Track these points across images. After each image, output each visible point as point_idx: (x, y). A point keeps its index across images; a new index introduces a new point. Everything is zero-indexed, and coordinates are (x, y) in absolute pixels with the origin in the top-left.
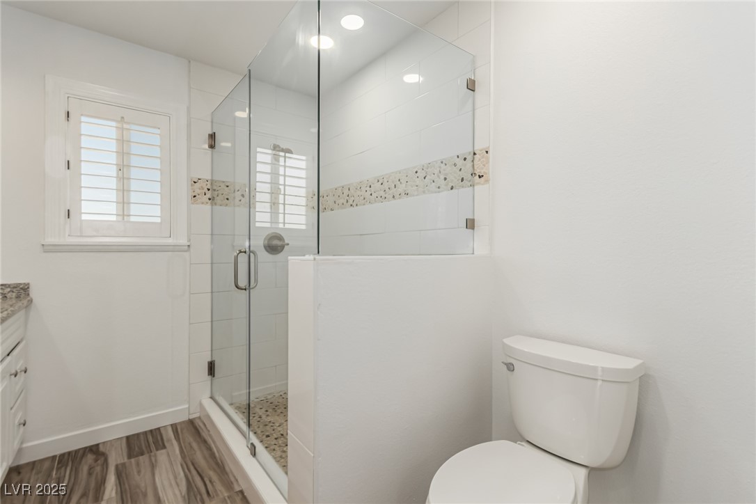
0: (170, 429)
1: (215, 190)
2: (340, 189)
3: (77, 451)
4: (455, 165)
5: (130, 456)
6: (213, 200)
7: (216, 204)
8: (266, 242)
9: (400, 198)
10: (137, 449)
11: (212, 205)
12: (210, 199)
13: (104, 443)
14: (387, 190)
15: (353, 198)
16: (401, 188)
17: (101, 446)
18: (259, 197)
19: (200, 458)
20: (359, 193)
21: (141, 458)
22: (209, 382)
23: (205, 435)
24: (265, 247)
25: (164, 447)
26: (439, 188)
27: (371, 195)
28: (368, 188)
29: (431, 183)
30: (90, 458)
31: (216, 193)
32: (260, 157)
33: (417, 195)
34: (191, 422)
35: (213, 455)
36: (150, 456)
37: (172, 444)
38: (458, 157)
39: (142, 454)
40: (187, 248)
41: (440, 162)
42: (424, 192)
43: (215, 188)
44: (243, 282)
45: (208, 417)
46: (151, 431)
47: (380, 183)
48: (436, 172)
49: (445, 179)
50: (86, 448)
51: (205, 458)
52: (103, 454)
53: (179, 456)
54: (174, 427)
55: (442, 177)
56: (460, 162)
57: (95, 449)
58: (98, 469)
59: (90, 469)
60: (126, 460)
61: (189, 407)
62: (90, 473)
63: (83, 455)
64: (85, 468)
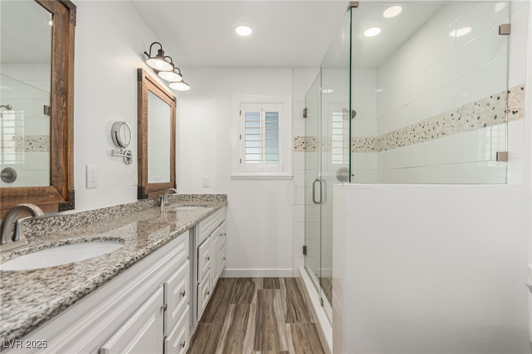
0: (283, 280)
1: (307, 143)
2: (391, 134)
3: (244, 278)
4: (488, 105)
5: (264, 288)
6: (306, 148)
7: (307, 151)
8: (338, 174)
9: (437, 138)
10: (267, 285)
11: (305, 152)
12: (304, 148)
13: (254, 278)
14: (427, 131)
15: (401, 140)
16: (439, 129)
17: (253, 279)
18: (334, 144)
19: (295, 298)
20: (405, 136)
21: (269, 290)
22: (304, 258)
23: (300, 287)
24: (337, 177)
25: (279, 288)
26: (472, 126)
27: (414, 136)
28: (412, 132)
29: (465, 123)
30: (248, 283)
31: (307, 144)
32: (334, 119)
33: (452, 134)
34: (294, 279)
35: (302, 299)
36: (273, 290)
37: (283, 288)
38: (491, 97)
39: (269, 288)
40: (292, 178)
41: (473, 103)
42: (459, 131)
43: (307, 141)
44: (318, 199)
45: (302, 278)
46: (275, 278)
47: (422, 126)
48: (470, 113)
49: (479, 118)
50: (247, 278)
51: (298, 299)
52: (254, 283)
53: (286, 294)
54: (285, 279)
55: (476, 117)
56: (493, 102)
57: (250, 280)
58: (251, 289)
59: (248, 288)
60: (262, 289)
61: (293, 270)
62: (248, 290)
63: (246, 281)
64: (246, 287)
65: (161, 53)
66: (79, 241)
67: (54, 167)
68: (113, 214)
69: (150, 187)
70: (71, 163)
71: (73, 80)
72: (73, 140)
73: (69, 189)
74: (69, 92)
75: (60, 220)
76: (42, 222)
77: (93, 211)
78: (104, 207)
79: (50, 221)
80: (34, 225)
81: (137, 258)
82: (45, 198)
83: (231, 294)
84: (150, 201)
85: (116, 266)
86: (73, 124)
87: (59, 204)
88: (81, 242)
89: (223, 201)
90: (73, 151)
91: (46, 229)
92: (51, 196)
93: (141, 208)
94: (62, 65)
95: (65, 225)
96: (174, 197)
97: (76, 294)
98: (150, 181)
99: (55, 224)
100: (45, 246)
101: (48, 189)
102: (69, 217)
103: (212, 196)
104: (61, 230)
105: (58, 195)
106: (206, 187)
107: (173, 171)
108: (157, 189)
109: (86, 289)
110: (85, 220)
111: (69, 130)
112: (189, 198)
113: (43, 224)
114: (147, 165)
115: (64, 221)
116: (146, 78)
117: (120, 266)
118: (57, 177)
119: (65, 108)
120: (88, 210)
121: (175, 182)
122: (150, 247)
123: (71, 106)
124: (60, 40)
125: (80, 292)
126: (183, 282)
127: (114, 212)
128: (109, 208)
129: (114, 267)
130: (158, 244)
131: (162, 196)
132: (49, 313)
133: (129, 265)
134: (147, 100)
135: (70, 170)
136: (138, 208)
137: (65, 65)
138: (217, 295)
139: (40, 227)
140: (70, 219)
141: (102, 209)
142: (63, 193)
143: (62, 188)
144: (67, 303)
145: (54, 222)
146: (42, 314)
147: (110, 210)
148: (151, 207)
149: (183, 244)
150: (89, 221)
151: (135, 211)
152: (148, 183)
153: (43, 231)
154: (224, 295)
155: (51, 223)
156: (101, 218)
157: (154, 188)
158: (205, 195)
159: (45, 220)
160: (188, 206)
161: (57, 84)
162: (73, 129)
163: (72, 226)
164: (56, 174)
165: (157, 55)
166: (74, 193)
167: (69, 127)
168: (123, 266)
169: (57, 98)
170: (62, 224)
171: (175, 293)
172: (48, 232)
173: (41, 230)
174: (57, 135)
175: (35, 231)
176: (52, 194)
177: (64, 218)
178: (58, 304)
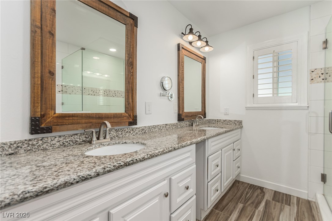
0: (295, 199)
1: (327, 73)
3: (256, 186)
5: (273, 200)
6: (326, 79)
7: (327, 81)
10: (277, 198)
12: (323, 79)
13: (266, 188)
17: (264, 189)
21: (277, 203)
22: (322, 185)
25: (290, 205)
30: (259, 191)
31: (328, 75)
34: (309, 202)
36: (282, 205)
37: (294, 206)
40: (307, 108)
45: (318, 203)
46: (286, 194)
50: (259, 187)
52: (264, 192)
53: (296, 214)
54: (298, 199)
57: (262, 189)
58: (260, 197)
59: (258, 195)
60: (271, 200)
61: (308, 193)
62: (257, 197)
63: (257, 189)
64: (256, 194)
65: (191, 31)
66: (131, 143)
67: (127, 103)
68: (161, 129)
69: (186, 114)
70: (135, 101)
71: (136, 57)
72: (136, 89)
73: (134, 114)
74: (134, 63)
75: (130, 130)
76: (121, 130)
77: (149, 126)
78: (155, 125)
79: (125, 130)
80: (117, 131)
81: (136, 160)
82: (122, 119)
83: (242, 195)
84: (186, 123)
85: (117, 163)
86: (136, 80)
87: (129, 122)
88: (132, 143)
89: (239, 125)
90: (136, 94)
91: (123, 134)
92: (125, 118)
93: (179, 127)
94: (130, 50)
95: (133, 133)
96: (204, 120)
97: (79, 177)
98: (186, 110)
99: (128, 132)
100: (116, 143)
101: (123, 114)
102: (135, 129)
103: (231, 121)
104: (131, 135)
105: (128, 117)
106: (226, 114)
107: (204, 104)
108: (191, 115)
109: (88, 175)
110: (144, 131)
111: (134, 83)
112: (215, 122)
113: (122, 131)
114: (184, 100)
115: (132, 131)
116: (182, 48)
117: (120, 163)
118: (128, 108)
119: (132, 72)
120: (145, 126)
121: (205, 111)
122: (150, 154)
123: (135, 71)
124: (129, 38)
125: (82, 177)
126: (189, 179)
127: (162, 128)
128: (158, 125)
129: (115, 164)
130: (159, 152)
131: (194, 120)
132: (56, 186)
133: (129, 164)
134: (184, 62)
135: (135, 104)
136: (177, 126)
137: (132, 50)
138: (231, 192)
139: (120, 133)
140: (135, 130)
141: (154, 126)
142: (131, 116)
143: (131, 114)
144: (71, 182)
145: (127, 131)
146: (51, 186)
147: (159, 127)
148: (187, 126)
149: (190, 153)
150: (146, 132)
151: (175, 128)
152: (185, 111)
153: (122, 135)
154: (236, 194)
155: (126, 132)
156: (153, 131)
157: (189, 114)
158: (226, 120)
159: (122, 129)
160: (211, 127)
161: (128, 60)
162: (136, 83)
163: (136, 133)
164: (128, 106)
165: (189, 33)
166: (137, 116)
167: (134, 82)
168: (122, 164)
169: (128, 68)
170: (132, 132)
171: (180, 186)
172: (124, 136)
173: (121, 134)
174: (128, 87)
175: (118, 135)
176: (126, 117)
177: (132, 129)
178: (64, 181)
